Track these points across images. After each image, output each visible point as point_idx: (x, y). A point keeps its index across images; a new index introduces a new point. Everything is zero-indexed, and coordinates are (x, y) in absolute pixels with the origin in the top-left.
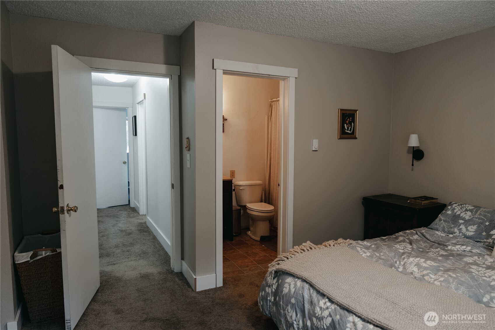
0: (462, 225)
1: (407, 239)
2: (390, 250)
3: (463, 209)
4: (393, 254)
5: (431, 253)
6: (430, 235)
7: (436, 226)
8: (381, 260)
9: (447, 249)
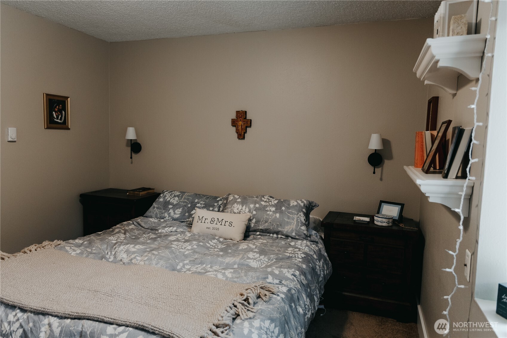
0: (171, 210)
1: (123, 230)
2: (102, 243)
3: (172, 195)
4: (105, 246)
5: (142, 238)
6: (146, 223)
7: (150, 214)
8: (92, 255)
9: (157, 232)
